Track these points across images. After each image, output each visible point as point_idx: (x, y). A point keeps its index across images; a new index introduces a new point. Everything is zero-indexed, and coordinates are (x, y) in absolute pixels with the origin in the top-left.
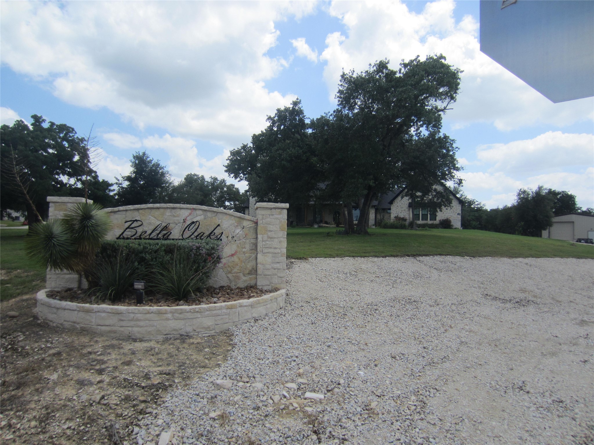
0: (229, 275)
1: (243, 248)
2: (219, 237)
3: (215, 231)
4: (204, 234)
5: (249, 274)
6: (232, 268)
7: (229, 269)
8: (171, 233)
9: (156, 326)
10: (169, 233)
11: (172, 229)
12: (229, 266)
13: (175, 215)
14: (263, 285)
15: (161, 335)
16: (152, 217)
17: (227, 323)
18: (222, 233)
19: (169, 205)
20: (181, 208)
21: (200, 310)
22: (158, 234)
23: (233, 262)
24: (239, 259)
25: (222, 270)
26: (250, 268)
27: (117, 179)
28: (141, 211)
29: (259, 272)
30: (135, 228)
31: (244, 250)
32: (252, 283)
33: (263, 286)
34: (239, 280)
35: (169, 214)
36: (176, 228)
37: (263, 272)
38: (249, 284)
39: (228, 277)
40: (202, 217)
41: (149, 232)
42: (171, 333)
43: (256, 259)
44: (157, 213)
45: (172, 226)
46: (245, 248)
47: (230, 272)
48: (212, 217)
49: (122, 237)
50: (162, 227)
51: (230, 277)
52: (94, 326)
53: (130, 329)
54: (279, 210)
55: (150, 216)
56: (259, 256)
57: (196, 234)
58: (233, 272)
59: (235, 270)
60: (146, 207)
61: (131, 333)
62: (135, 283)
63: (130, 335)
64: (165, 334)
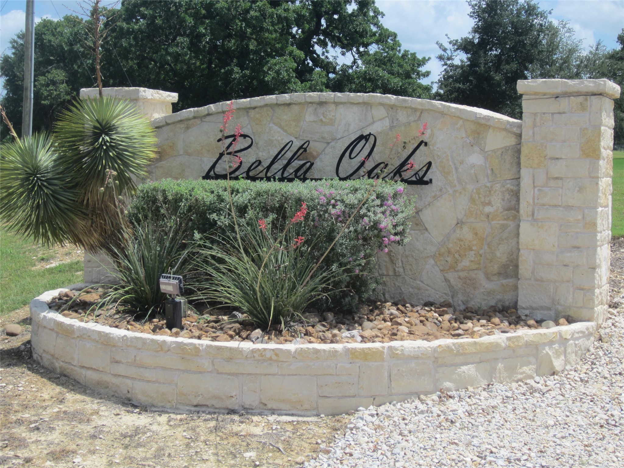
0: (451, 276)
1: (485, 204)
2: (421, 174)
3: (411, 160)
4: (386, 165)
5: (499, 274)
6: (457, 256)
7: (449, 259)
8: (312, 164)
9: (176, 385)
10: (309, 164)
11: (318, 155)
12: (449, 252)
13: (324, 120)
14: (534, 305)
15: (187, 405)
16: (275, 128)
17: (354, 397)
18: (430, 164)
19: (310, 96)
20: (337, 104)
21: (277, 355)
22: (285, 168)
23: (460, 240)
24: (476, 234)
25: (432, 262)
26: (504, 259)
27: (441, 46)
28: (252, 113)
29: (524, 270)
30: (238, 154)
31: (487, 209)
32: (508, 298)
33: (532, 308)
34: (475, 288)
35: (312, 118)
36: (326, 151)
37: (533, 272)
38: (500, 301)
39: (447, 280)
40: (387, 123)
41: (266, 164)
42: (209, 403)
43: (518, 235)
44: (286, 116)
45: (315, 147)
46: (489, 204)
47: (452, 268)
48: (409, 123)
49: (212, 173)
50: (294, 149)
51: (452, 280)
52: (76, 368)
53: (129, 382)
54: (580, 99)
55: (271, 125)
56: (525, 229)
57: (369, 165)
58: (459, 268)
59: (465, 263)
60: (262, 103)
61: (130, 391)
62: (162, 280)
63: (129, 396)
64: (195, 403)
